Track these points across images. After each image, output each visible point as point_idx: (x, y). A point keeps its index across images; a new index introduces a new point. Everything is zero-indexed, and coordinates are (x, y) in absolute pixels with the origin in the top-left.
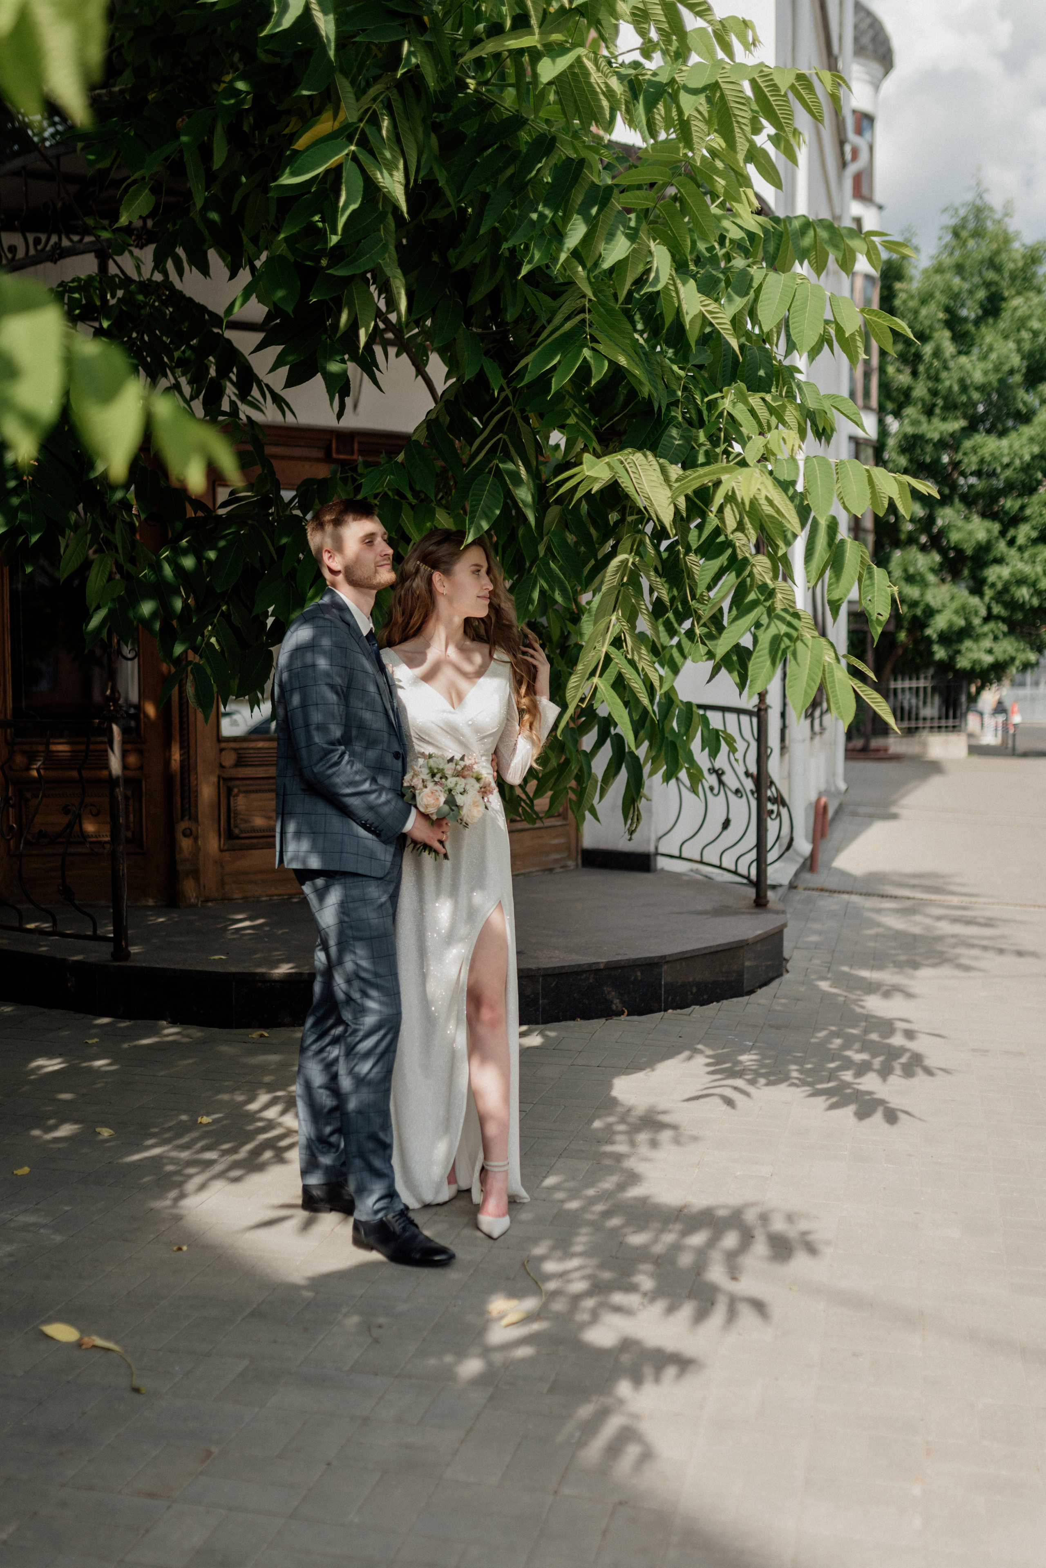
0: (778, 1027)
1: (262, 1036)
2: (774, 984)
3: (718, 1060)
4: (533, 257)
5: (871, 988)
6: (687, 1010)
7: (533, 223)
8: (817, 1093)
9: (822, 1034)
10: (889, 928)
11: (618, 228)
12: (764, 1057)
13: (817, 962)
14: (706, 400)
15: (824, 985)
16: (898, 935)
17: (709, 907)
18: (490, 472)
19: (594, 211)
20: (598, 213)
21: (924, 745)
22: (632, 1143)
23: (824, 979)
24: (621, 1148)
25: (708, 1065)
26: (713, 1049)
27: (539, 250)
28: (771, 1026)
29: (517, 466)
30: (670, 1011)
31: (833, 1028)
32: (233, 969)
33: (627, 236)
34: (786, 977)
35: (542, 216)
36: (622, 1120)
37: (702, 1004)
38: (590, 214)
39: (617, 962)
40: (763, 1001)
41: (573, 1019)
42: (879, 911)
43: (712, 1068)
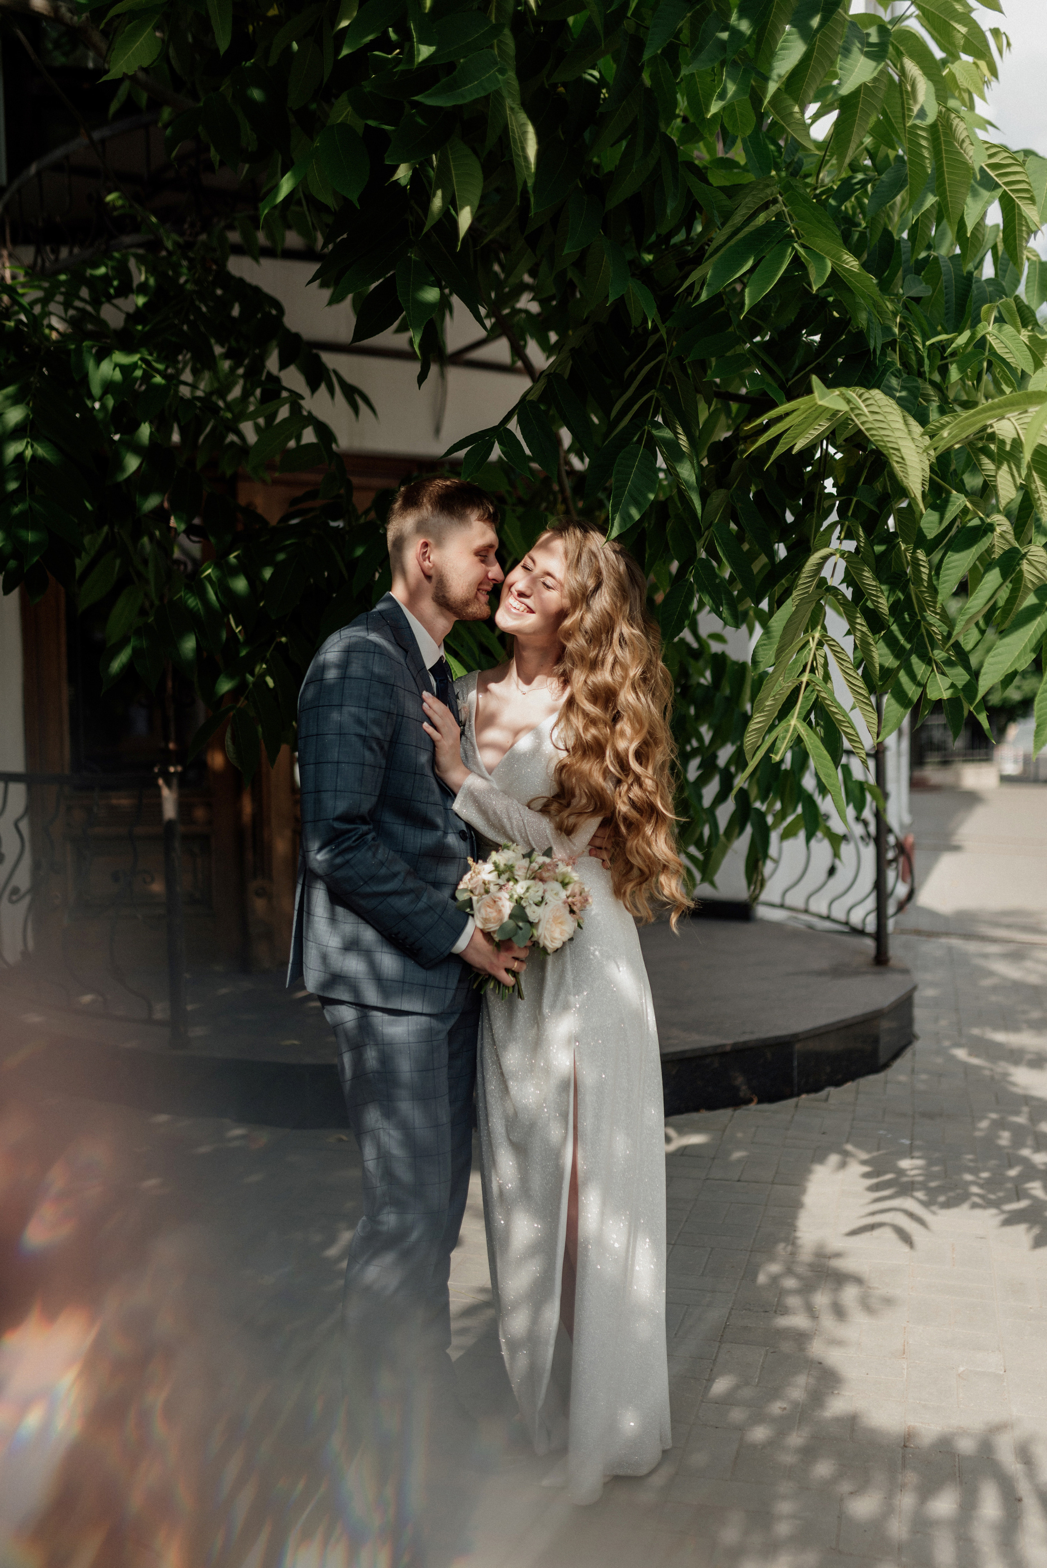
0: (929, 1116)
1: (341, 1140)
2: (908, 1054)
3: (877, 1168)
4: (724, 92)
5: (1016, 1056)
6: (823, 1094)
7: (723, 44)
8: (1012, 1220)
9: (984, 1124)
10: (1004, 978)
11: (854, 43)
12: (931, 1163)
13: (943, 1023)
14: (928, 343)
15: (961, 1054)
16: (1017, 986)
17: (823, 964)
18: (639, 441)
19: (815, 22)
20: (822, 25)
21: (958, 776)
22: (811, 1312)
23: (958, 1045)
24: (798, 1321)
25: (866, 1175)
26: (869, 1151)
27: (734, 81)
28: (924, 1115)
29: (676, 433)
30: (804, 1096)
31: (994, 1116)
32: (308, 1060)
33: (868, 55)
34: (918, 1045)
35: (735, 33)
36: (789, 1271)
37: (838, 1084)
38: (810, 27)
39: (745, 1043)
40: (903, 1078)
41: (696, 1109)
42: (986, 956)
43: (874, 1181)
